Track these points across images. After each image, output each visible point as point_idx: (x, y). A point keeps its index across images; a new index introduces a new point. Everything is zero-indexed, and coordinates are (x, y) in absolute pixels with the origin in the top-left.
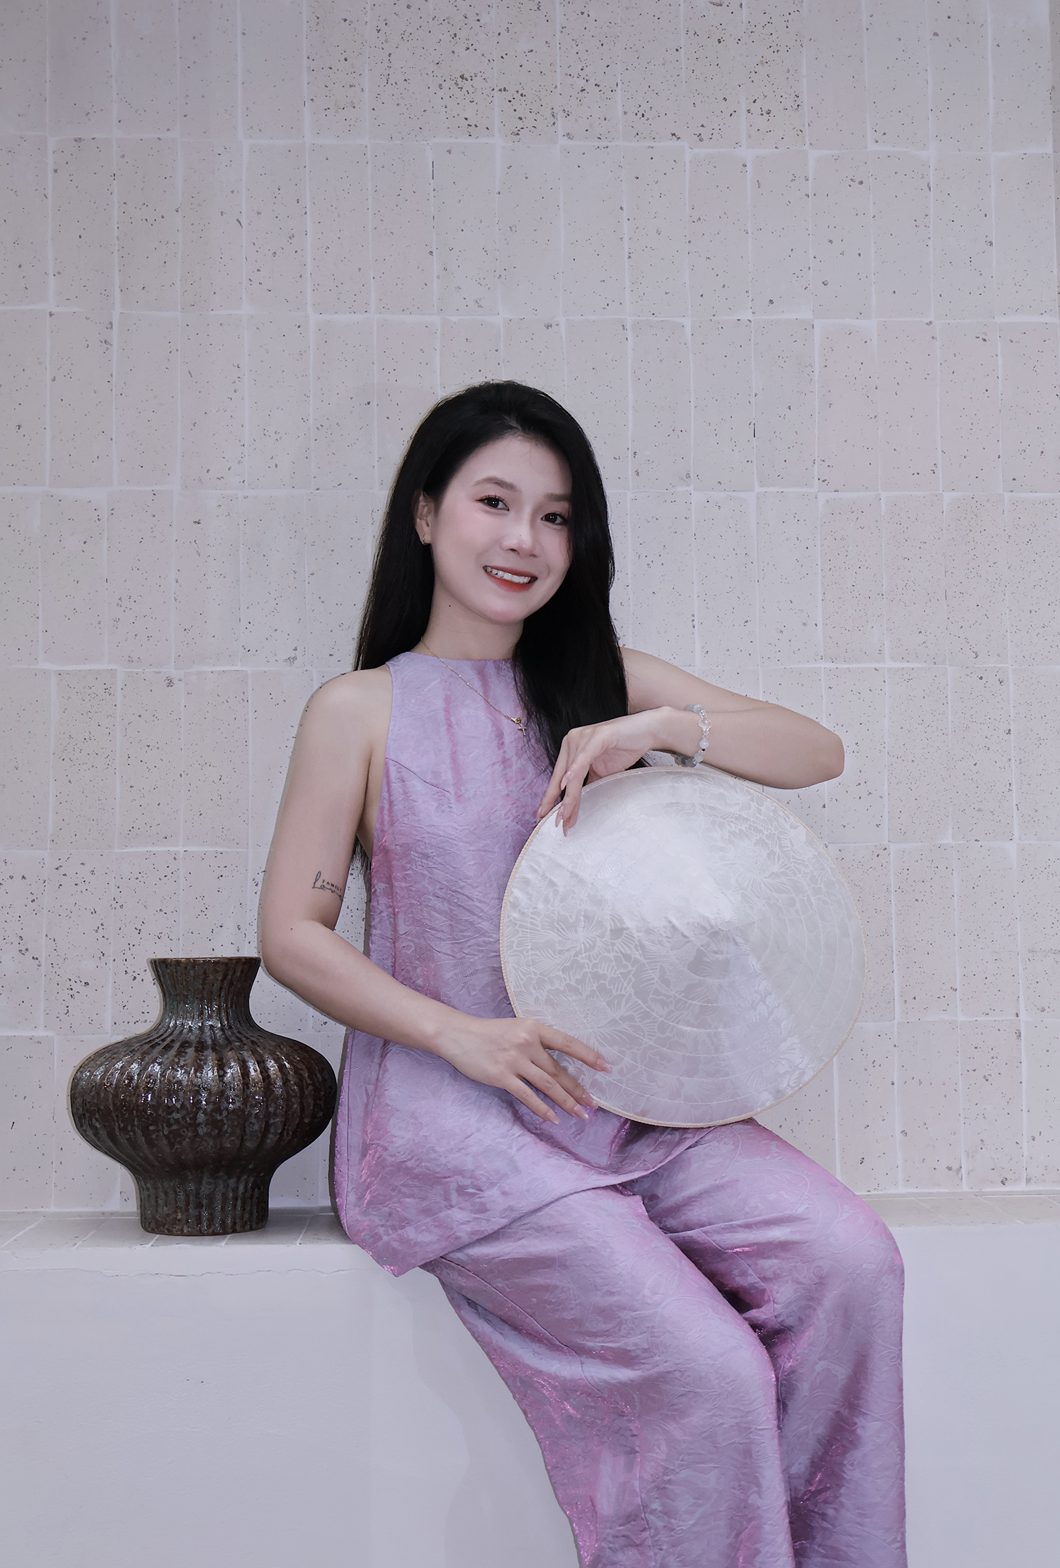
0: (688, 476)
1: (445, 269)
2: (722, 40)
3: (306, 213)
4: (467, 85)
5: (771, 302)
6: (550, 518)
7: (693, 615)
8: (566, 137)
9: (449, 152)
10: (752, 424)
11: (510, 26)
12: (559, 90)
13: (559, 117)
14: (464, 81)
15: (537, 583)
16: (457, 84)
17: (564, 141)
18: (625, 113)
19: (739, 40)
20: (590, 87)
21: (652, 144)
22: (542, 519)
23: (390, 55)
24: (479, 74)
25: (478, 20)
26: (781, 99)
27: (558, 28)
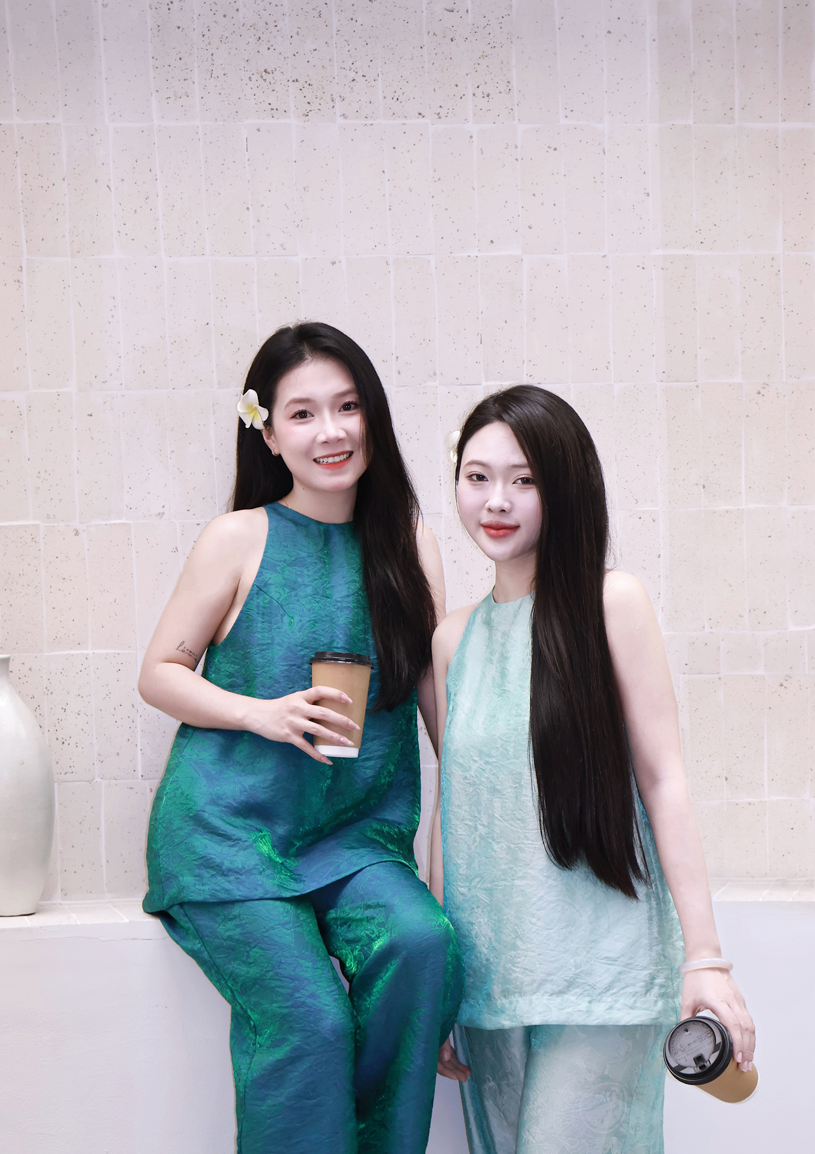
0: (435, 374)
1: (258, 221)
2: (454, 39)
3: (156, 180)
4: (269, 77)
5: (492, 242)
8: (342, 117)
9: (259, 130)
10: (480, 335)
11: (299, 30)
12: (336, 81)
13: (336, 102)
14: (267, 74)
16: (262, 77)
17: (341, 120)
18: (385, 97)
19: (466, 38)
20: (359, 77)
21: (404, 122)
23: (212, 54)
24: (278, 69)
25: (276, 26)
26: (497, 85)
27: (335, 32)
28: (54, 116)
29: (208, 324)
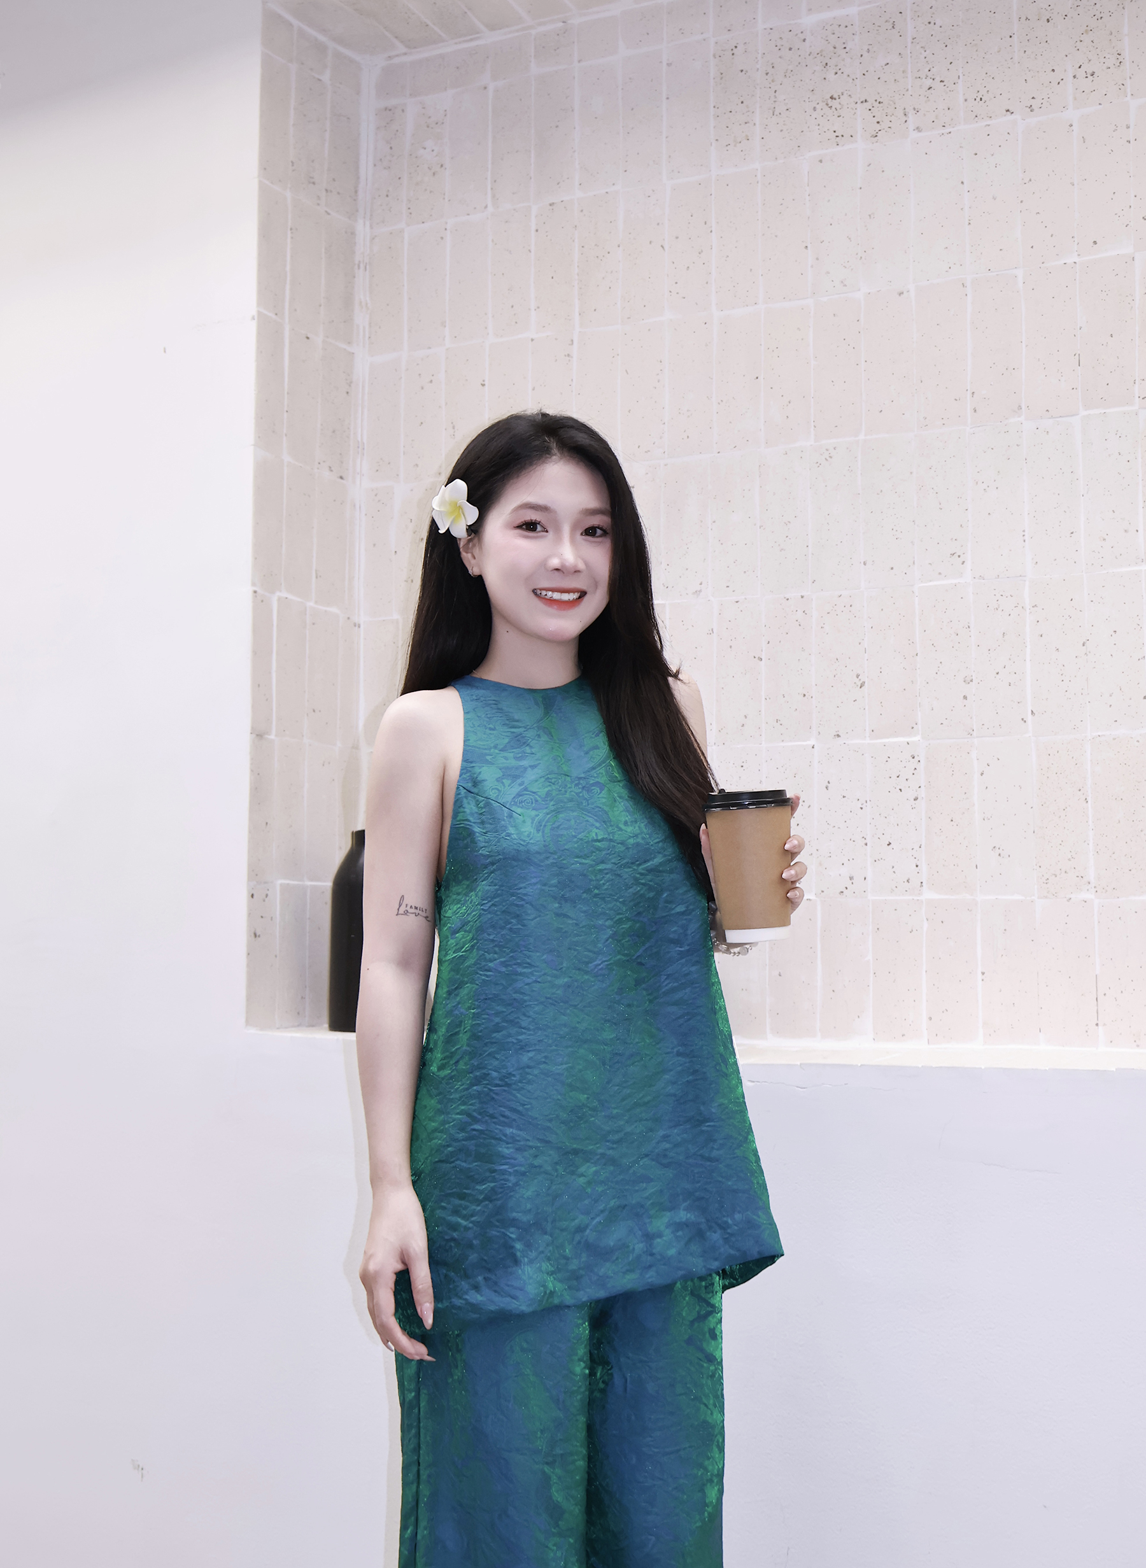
0: (1020, 408)
1: (817, 259)
2: (1050, 19)
3: (711, 232)
4: (834, 104)
5: (1095, 243)
6: (590, 532)
7: (1024, 531)
8: (916, 131)
9: (821, 161)
10: (1077, 355)
11: (870, 47)
12: (910, 92)
13: (910, 115)
14: (834, 100)
15: (586, 598)
16: (827, 104)
17: (916, 135)
18: (966, 100)
19: (1066, 16)
20: (937, 85)
21: (988, 123)
22: (582, 534)
23: (775, 91)
24: (846, 92)
25: (845, 48)
26: (1104, 60)
27: (909, 40)
28: (614, 184)
29: (757, 378)
